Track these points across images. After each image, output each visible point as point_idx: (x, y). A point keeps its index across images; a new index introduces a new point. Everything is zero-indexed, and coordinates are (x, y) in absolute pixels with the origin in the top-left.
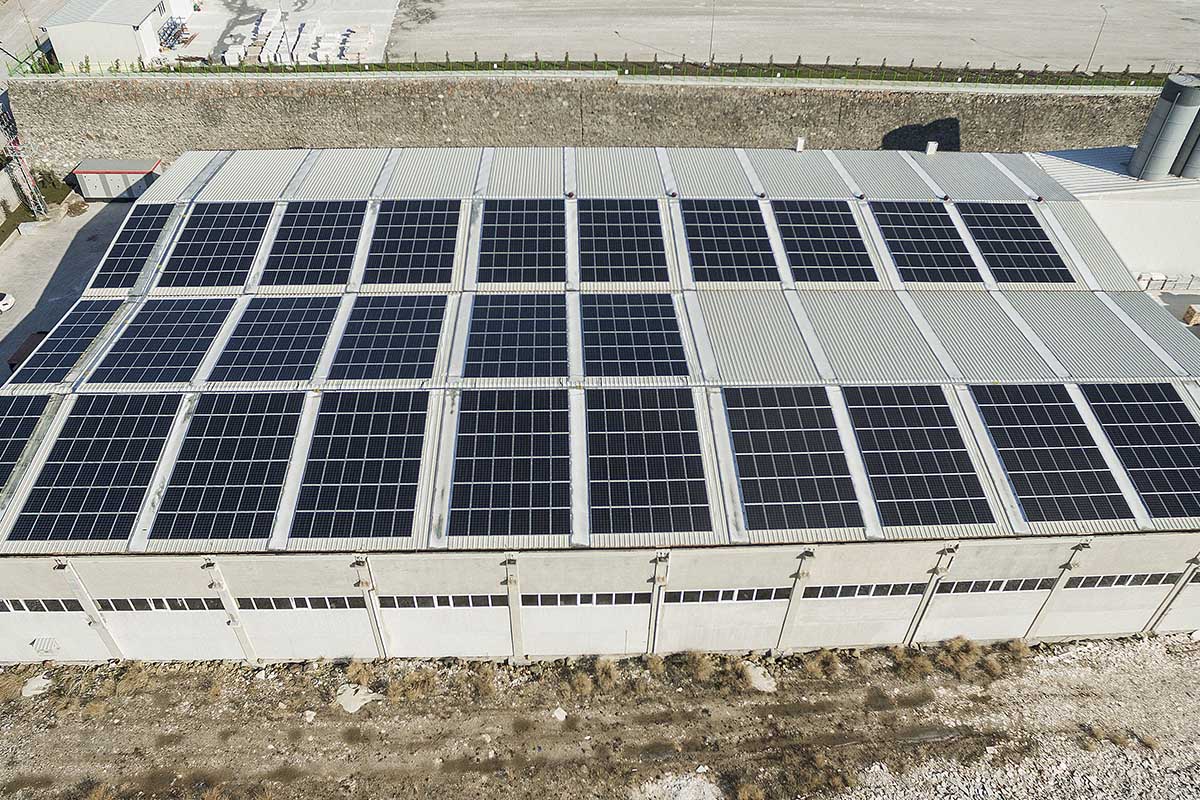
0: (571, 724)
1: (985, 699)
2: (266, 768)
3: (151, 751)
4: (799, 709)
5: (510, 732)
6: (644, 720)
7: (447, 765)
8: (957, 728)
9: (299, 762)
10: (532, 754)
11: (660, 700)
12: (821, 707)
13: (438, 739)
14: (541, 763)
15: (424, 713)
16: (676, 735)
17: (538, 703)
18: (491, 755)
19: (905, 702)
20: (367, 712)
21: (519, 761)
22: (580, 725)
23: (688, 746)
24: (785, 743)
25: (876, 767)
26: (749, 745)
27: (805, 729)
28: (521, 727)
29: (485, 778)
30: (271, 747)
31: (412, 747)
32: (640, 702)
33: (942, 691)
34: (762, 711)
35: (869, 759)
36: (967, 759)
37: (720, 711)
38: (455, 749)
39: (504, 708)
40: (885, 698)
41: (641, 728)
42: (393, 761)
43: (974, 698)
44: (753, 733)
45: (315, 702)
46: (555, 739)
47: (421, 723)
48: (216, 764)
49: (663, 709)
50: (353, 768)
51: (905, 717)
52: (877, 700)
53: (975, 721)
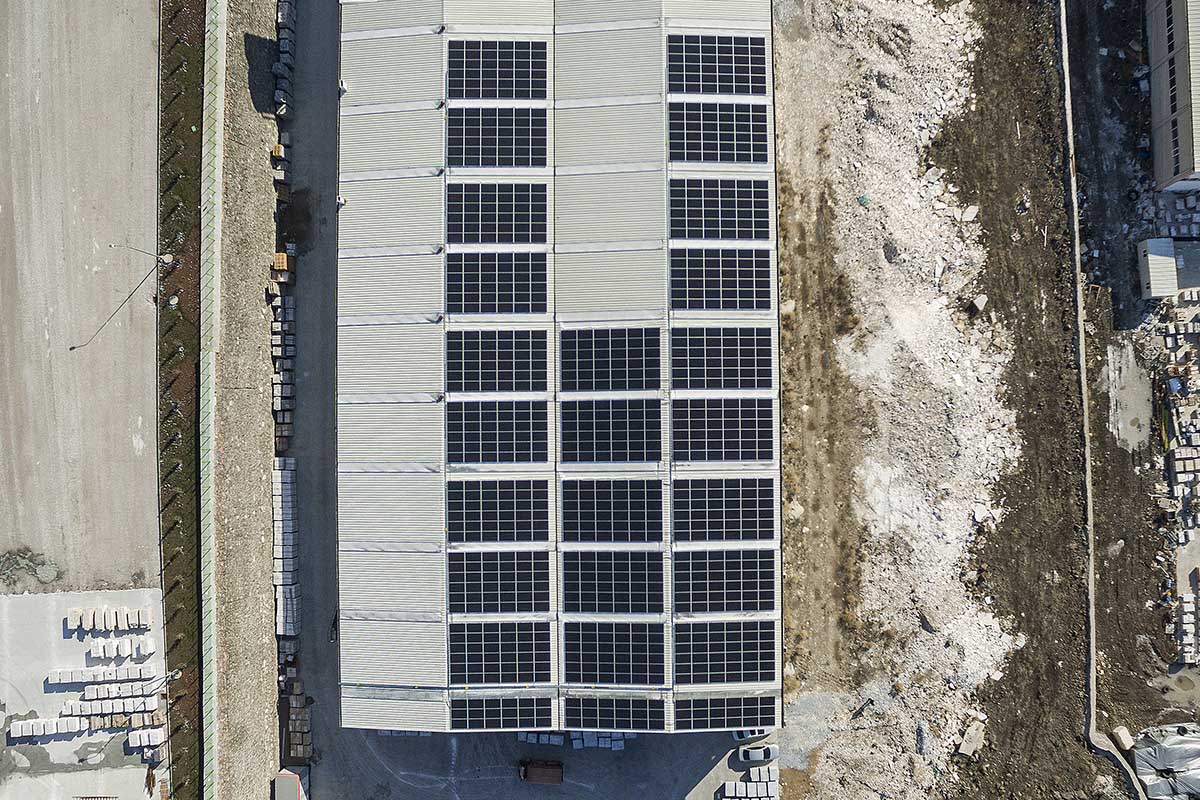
0: (810, 403)
1: (803, 197)
2: (832, 545)
3: (823, 602)
4: (805, 291)
5: (814, 432)
6: (809, 367)
7: (831, 461)
8: (817, 215)
9: (829, 530)
10: (826, 421)
11: (798, 358)
12: (804, 280)
13: (817, 466)
14: (830, 417)
15: (804, 475)
16: (817, 353)
17: (799, 418)
18: (826, 440)
19: (803, 236)
20: (804, 502)
21: (828, 427)
22: (811, 399)
23: (823, 348)
24: (822, 302)
25: (836, 260)
26: (823, 318)
27: (815, 290)
28: (812, 427)
29: (837, 443)
30: (822, 545)
31: (822, 478)
32: (799, 369)
33: (797, 217)
34: (805, 310)
35: (832, 263)
36: (834, 216)
37: (805, 330)
38: (822, 457)
39: (802, 436)
40: (799, 246)
41: (813, 370)
42: (829, 487)
43: (802, 202)
44: (817, 315)
45: (798, 529)
46: (818, 410)
47: (809, 475)
48: (830, 569)
49: (803, 358)
50: (832, 505)
51: (811, 240)
52: (801, 250)
53: (815, 205)
